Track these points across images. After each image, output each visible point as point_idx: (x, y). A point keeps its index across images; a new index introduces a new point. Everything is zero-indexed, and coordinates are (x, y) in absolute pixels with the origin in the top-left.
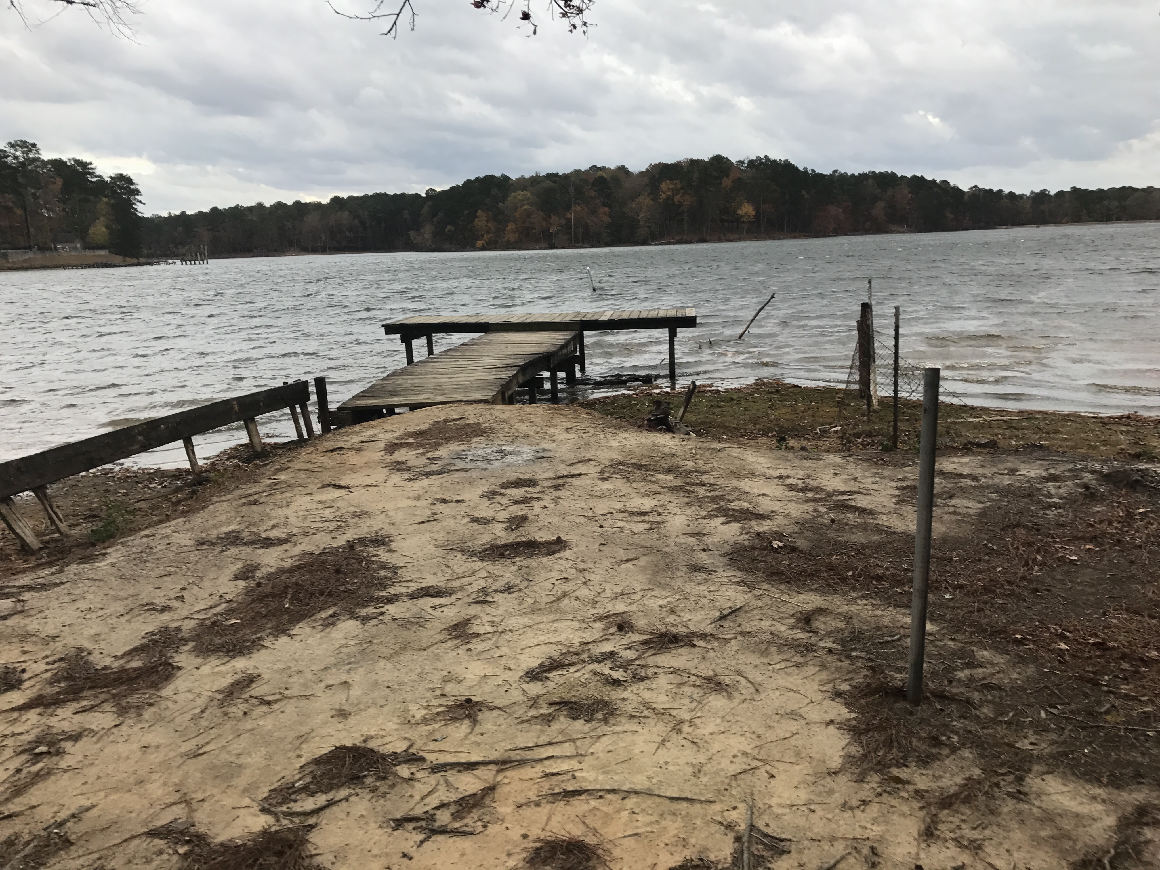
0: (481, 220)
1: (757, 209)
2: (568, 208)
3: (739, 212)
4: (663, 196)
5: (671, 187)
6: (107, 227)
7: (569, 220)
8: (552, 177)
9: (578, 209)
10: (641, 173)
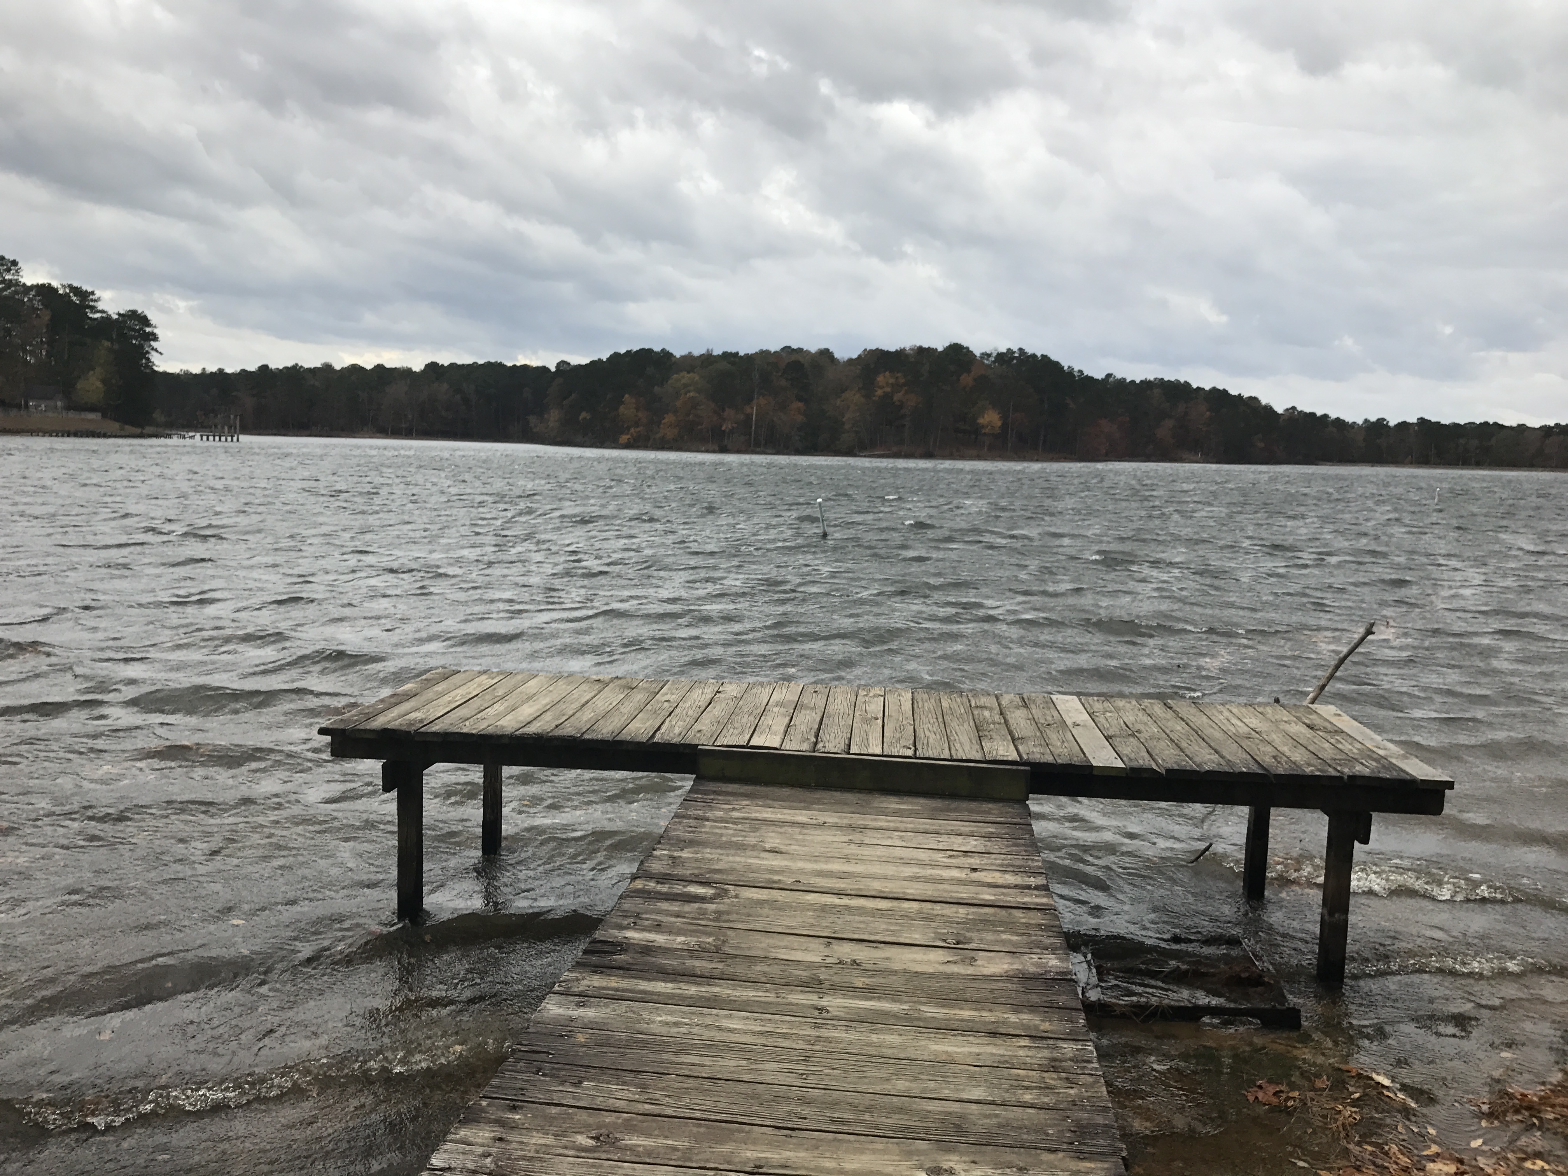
0: (628, 407)
1: (1004, 418)
2: (749, 401)
3: (981, 421)
4: (879, 392)
5: (891, 381)
6: (104, 381)
7: (749, 417)
8: (730, 357)
9: (762, 401)
10: (850, 361)
